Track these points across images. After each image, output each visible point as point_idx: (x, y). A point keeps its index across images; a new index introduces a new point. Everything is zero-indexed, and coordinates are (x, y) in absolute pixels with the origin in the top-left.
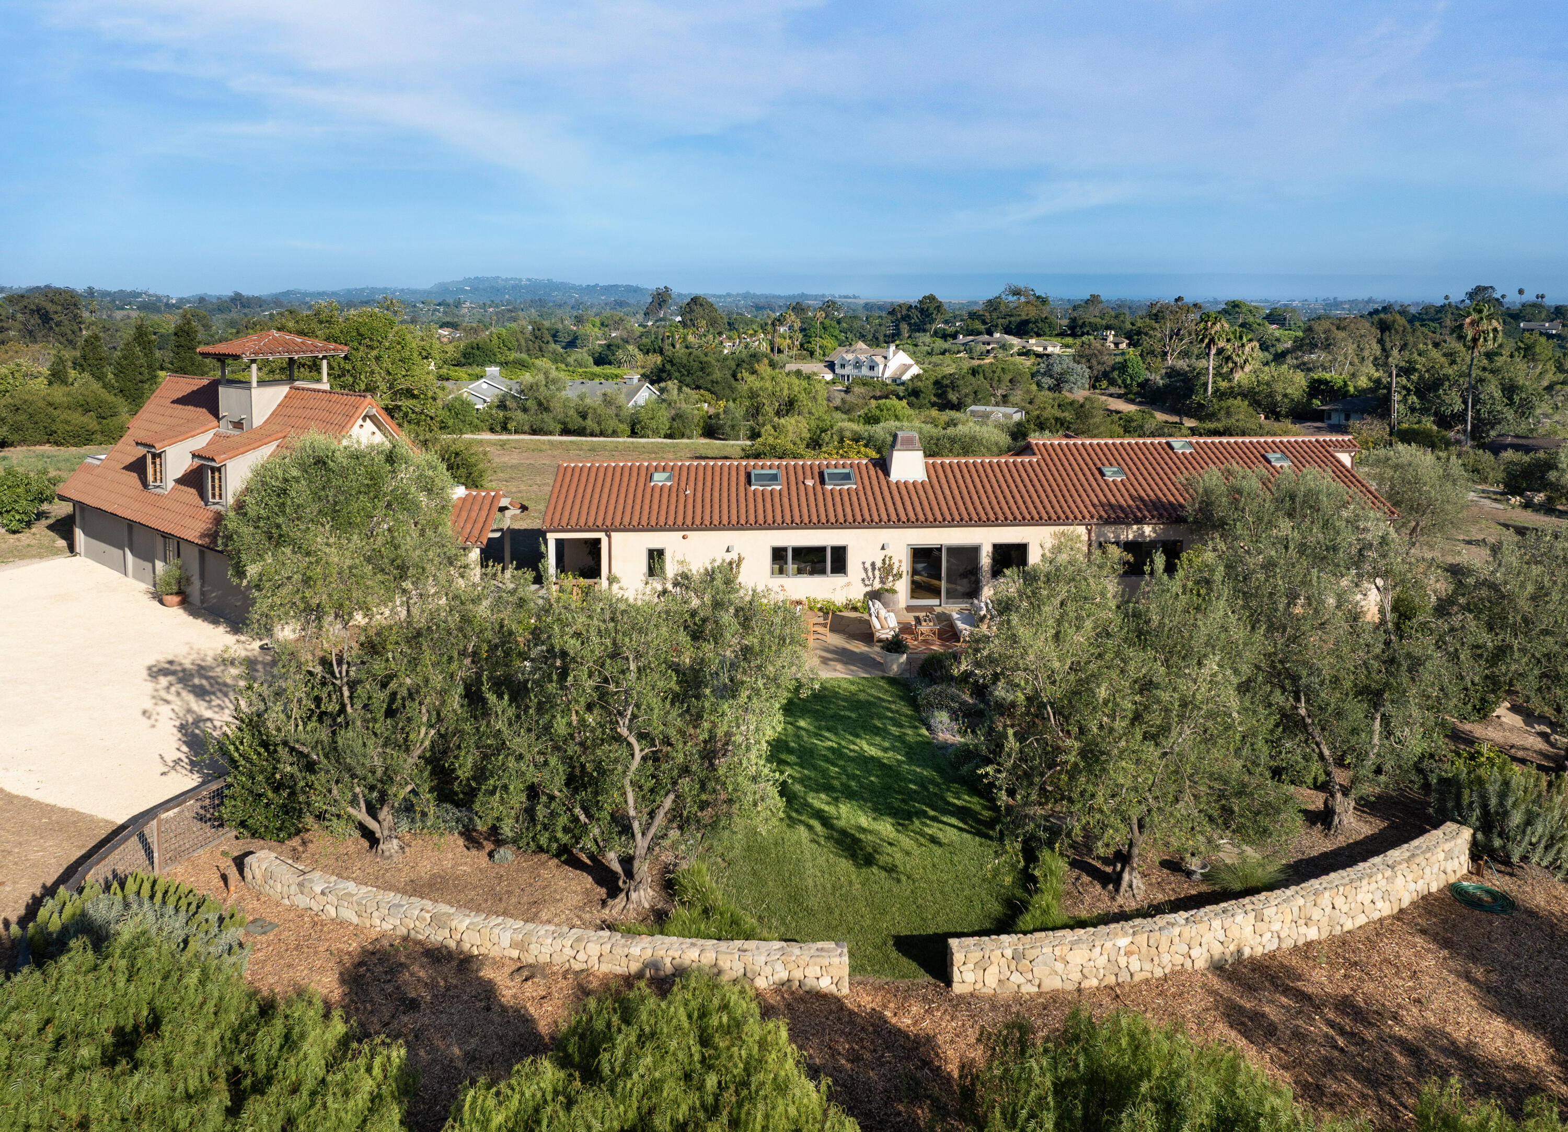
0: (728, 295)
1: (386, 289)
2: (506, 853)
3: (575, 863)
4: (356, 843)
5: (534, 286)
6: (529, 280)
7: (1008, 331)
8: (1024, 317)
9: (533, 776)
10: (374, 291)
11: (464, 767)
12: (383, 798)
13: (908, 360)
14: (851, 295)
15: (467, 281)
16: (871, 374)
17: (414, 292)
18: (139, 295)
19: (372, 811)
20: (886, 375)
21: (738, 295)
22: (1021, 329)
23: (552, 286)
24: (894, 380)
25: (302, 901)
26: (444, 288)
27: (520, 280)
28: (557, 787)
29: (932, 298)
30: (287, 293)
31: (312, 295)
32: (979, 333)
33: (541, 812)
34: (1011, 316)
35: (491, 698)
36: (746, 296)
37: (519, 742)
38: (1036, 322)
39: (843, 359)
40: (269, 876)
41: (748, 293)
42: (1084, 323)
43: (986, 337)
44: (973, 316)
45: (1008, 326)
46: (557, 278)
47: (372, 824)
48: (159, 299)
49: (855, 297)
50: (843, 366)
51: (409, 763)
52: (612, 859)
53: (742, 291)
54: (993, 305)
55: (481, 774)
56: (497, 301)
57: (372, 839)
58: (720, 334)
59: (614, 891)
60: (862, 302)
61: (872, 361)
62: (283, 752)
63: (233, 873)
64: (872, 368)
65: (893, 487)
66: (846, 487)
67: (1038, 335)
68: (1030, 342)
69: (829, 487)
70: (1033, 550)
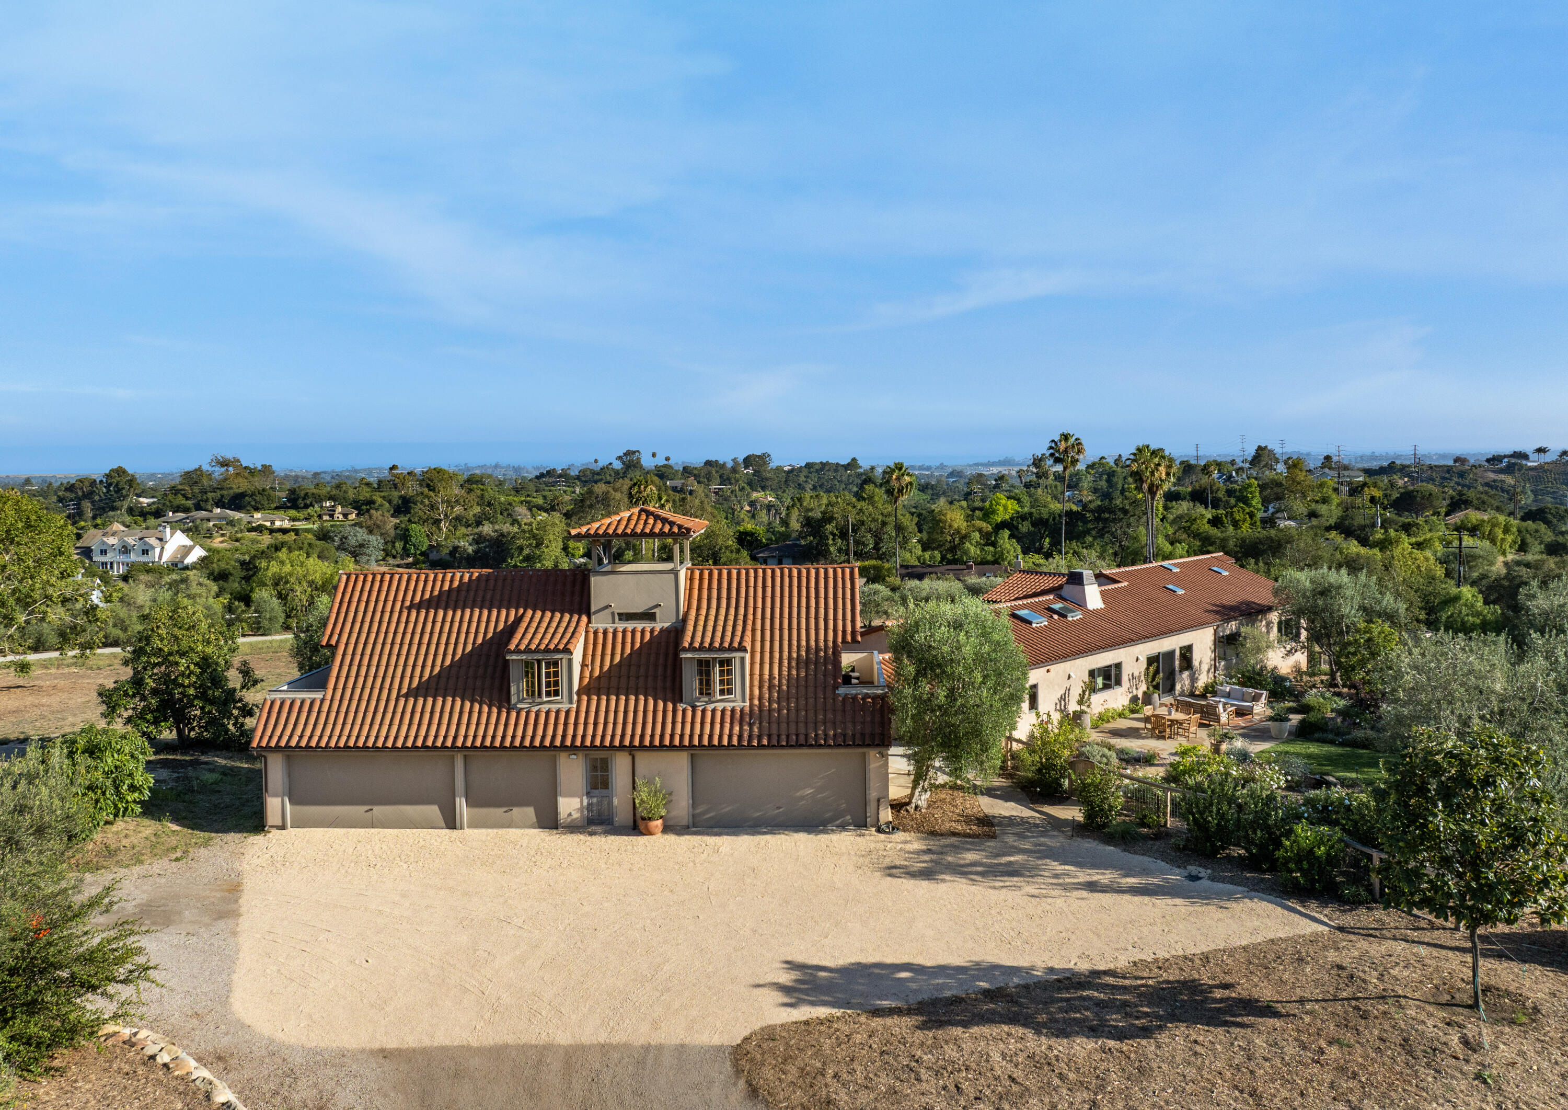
7: (227, 505)
13: (188, 542)
16: (144, 559)
20: (164, 559)
22: (237, 502)
24: (174, 565)
29: (120, 471)
32: (191, 509)
34: (222, 489)
38: (251, 495)
39: (104, 543)
42: (306, 494)
43: (202, 514)
44: (175, 490)
50: (103, 552)
54: (193, 477)
61: (146, 543)
64: (145, 552)
65: (1095, 612)
66: (1078, 617)
67: (257, 509)
68: (255, 516)
69: (1070, 619)
70: (1195, 648)
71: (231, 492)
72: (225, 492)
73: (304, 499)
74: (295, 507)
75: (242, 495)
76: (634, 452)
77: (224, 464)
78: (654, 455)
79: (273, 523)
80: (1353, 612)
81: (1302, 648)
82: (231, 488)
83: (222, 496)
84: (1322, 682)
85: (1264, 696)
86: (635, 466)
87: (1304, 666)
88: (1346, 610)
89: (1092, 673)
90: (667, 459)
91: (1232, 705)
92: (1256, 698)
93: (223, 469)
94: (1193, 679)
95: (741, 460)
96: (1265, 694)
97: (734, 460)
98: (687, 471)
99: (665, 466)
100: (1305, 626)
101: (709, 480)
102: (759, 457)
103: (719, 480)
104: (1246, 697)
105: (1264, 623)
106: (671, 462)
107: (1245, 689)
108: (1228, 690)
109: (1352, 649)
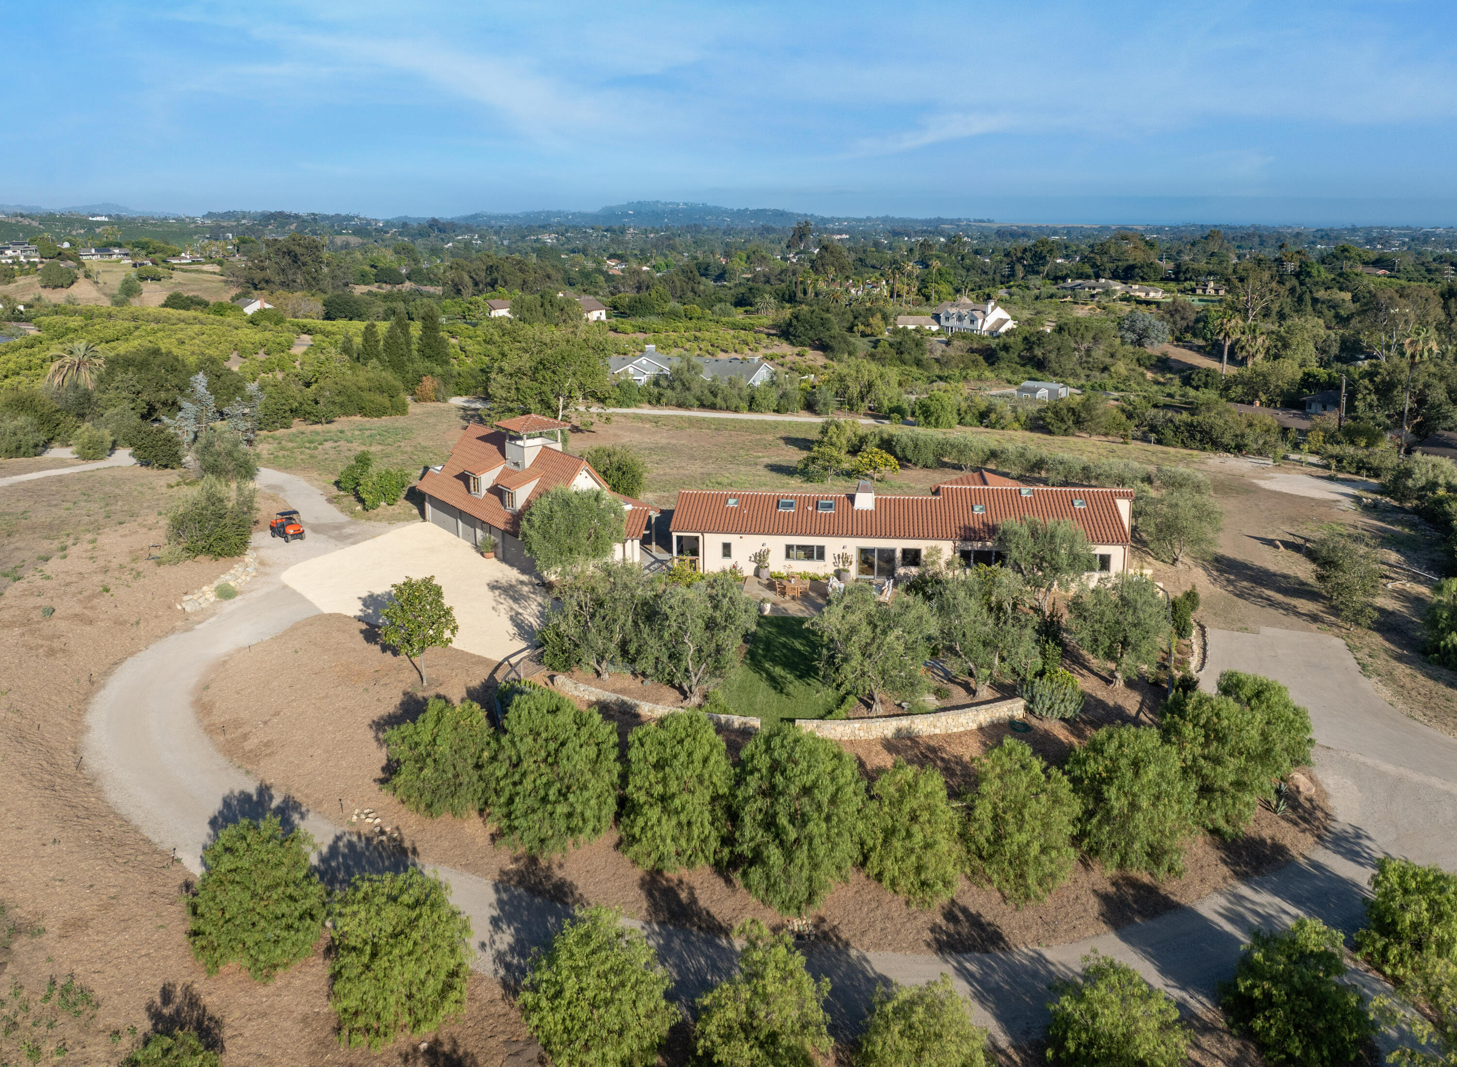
0: (869, 219)
1: (560, 212)
2: (648, 682)
3: (673, 686)
4: (592, 675)
5: (691, 211)
6: (685, 204)
7: (1115, 276)
8: (1131, 262)
9: (656, 654)
10: (549, 214)
11: (632, 649)
12: (603, 658)
13: (1004, 315)
14: (985, 218)
15: (630, 205)
16: (971, 327)
17: (584, 216)
18: (352, 218)
19: (598, 663)
20: (984, 328)
21: (877, 219)
22: (1127, 274)
23: (706, 210)
24: (991, 333)
25: (576, 693)
26: (610, 213)
27: (678, 204)
28: (665, 659)
30: (474, 217)
31: (496, 218)
32: (1088, 277)
33: (660, 666)
34: (1119, 260)
35: (642, 626)
36: (885, 220)
37: (651, 642)
38: (1142, 267)
39: (948, 313)
40: (563, 684)
41: (887, 217)
43: (1093, 281)
44: (1085, 258)
45: (1115, 270)
46: (711, 203)
47: (599, 668)
48: (368, 223)
49: (989, 221)
50: (947, 319)
51: (612, 646)
52: (685, 686)
53: (881, 215)
55: (638, 652)
56: (657, 227)
57: (599, 674)
58: (847, 278)
59: (686, 698)
60: (995, 226)
61: (972, 315)
62: (566, 639)
63: (549, 682)
64: (972, 322)
65: (855, 513)
66: (829, 512)
67: (1141, 281)
68: (1134, 287)
69: (820, 512)
75: (1132, 268)
79: (1147, 294)
82: (1128, 260)
83: (1118, 268)
89: (790, 547)
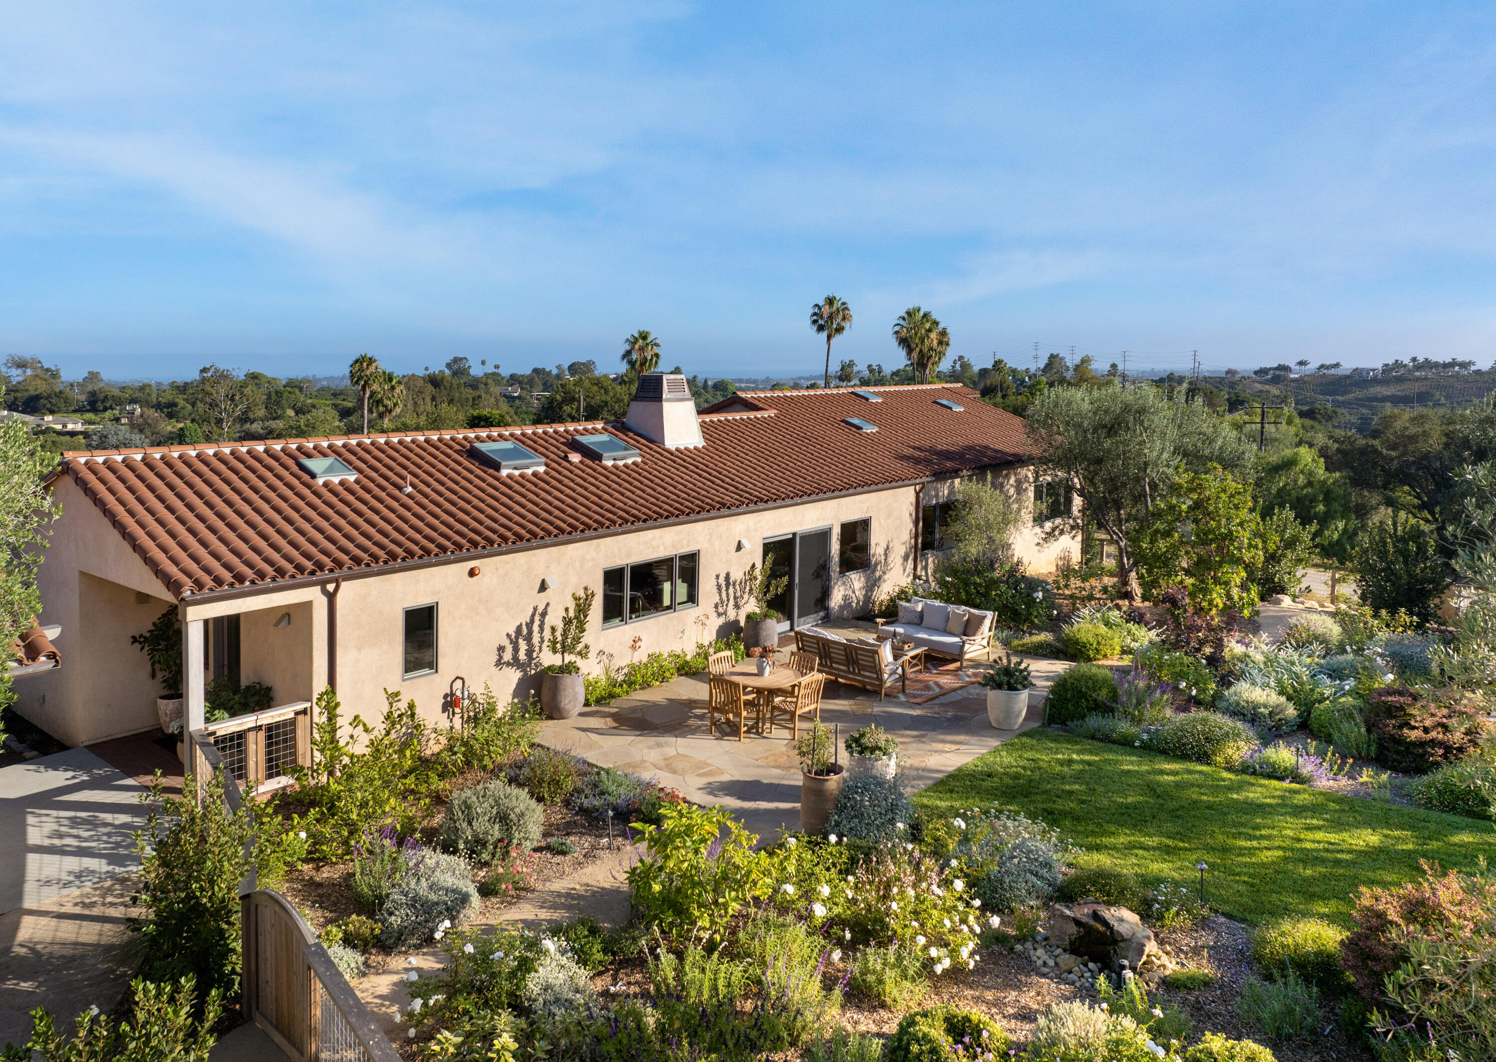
22: (30, 406)
65: (682, 456)
66: (630, 461)
67: (52, 412)
68: (46, 418)
69: (609, 463)
70: (874, 526)
71: (26, 394)
72: (19, 395)
73: (103, 401)
74: (94, 410)
75: (38, 397)
76: (461, 359)
77: (21, 365)
78: (483, 363)
79: (65, 426)
80: (1165, 456)
81: (1073, 528)
82: (26, 390)
83: (16, 399)
84: (1105, 590)
85: (987, 623)
86: (462, 373)
87: (1076, 556)
88: (1151, 453)
89: (613, 577)
90: (497, 367)
91: (919, 643)
92: (969, 628)
93: (19, 371)
94: (872, 584)
95: (566, 366)
96: (990, 616)
97: (558, 367)
98: (514, 379)
99: (494, 374)
100: (1078, 486)
101: (531, 387)
102: (583, 364)
103: (541, 387)
104: (953, 625)
105: (1012, 480)
106: (500, 371)
107: (951, 608)
108: (919, 609)
109: (1159, 525)
